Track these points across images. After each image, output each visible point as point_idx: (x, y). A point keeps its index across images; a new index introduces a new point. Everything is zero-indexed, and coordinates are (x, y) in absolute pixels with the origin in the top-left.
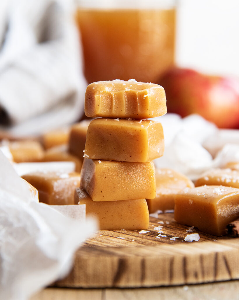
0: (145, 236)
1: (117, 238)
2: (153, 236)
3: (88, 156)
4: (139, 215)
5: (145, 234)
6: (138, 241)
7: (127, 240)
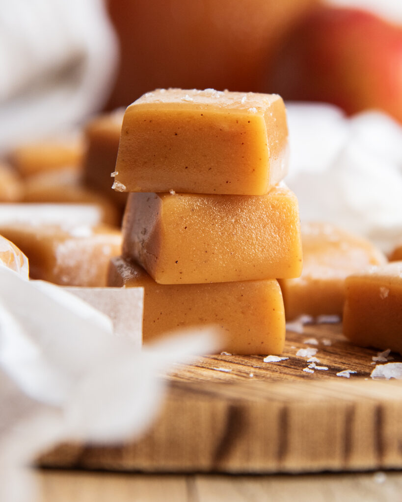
0: (279, 367)
1: (214, 370)
2: (295, 367)
3: (124, 187)
4: (262, 318)
5: (279, 364)
6: (263, 377)
7: (236, 375)
